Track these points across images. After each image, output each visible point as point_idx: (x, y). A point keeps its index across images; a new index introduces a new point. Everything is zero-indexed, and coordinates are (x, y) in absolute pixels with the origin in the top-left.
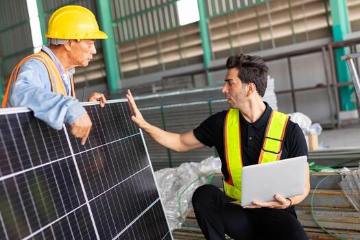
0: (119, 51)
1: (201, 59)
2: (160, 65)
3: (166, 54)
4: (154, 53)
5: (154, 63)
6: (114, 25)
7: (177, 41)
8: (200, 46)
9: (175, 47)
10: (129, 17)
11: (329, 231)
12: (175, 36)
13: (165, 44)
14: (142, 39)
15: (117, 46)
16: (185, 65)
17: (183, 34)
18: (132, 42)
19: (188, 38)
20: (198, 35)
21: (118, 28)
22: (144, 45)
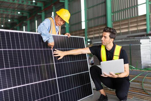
0: (113, 25)
1: (145, 30)
2: (129, 31)
3: (132, 27)
4: (127, 26)
5: (126, 30)
6: (112, 14)
7: (137, 22)
8: (145, 24)
9: (135, 25)
10: (118, 11)
11: (146, 91)
12: (136, 20)
13: (131, 23)
14: (122, 21)
15: (113, 23)
16: (139, 32)
17: (139, 19)
18: (119, 21)
19: (141, 21)
20: (145, 20)
21: (114, 16)
22: (123, 23)
